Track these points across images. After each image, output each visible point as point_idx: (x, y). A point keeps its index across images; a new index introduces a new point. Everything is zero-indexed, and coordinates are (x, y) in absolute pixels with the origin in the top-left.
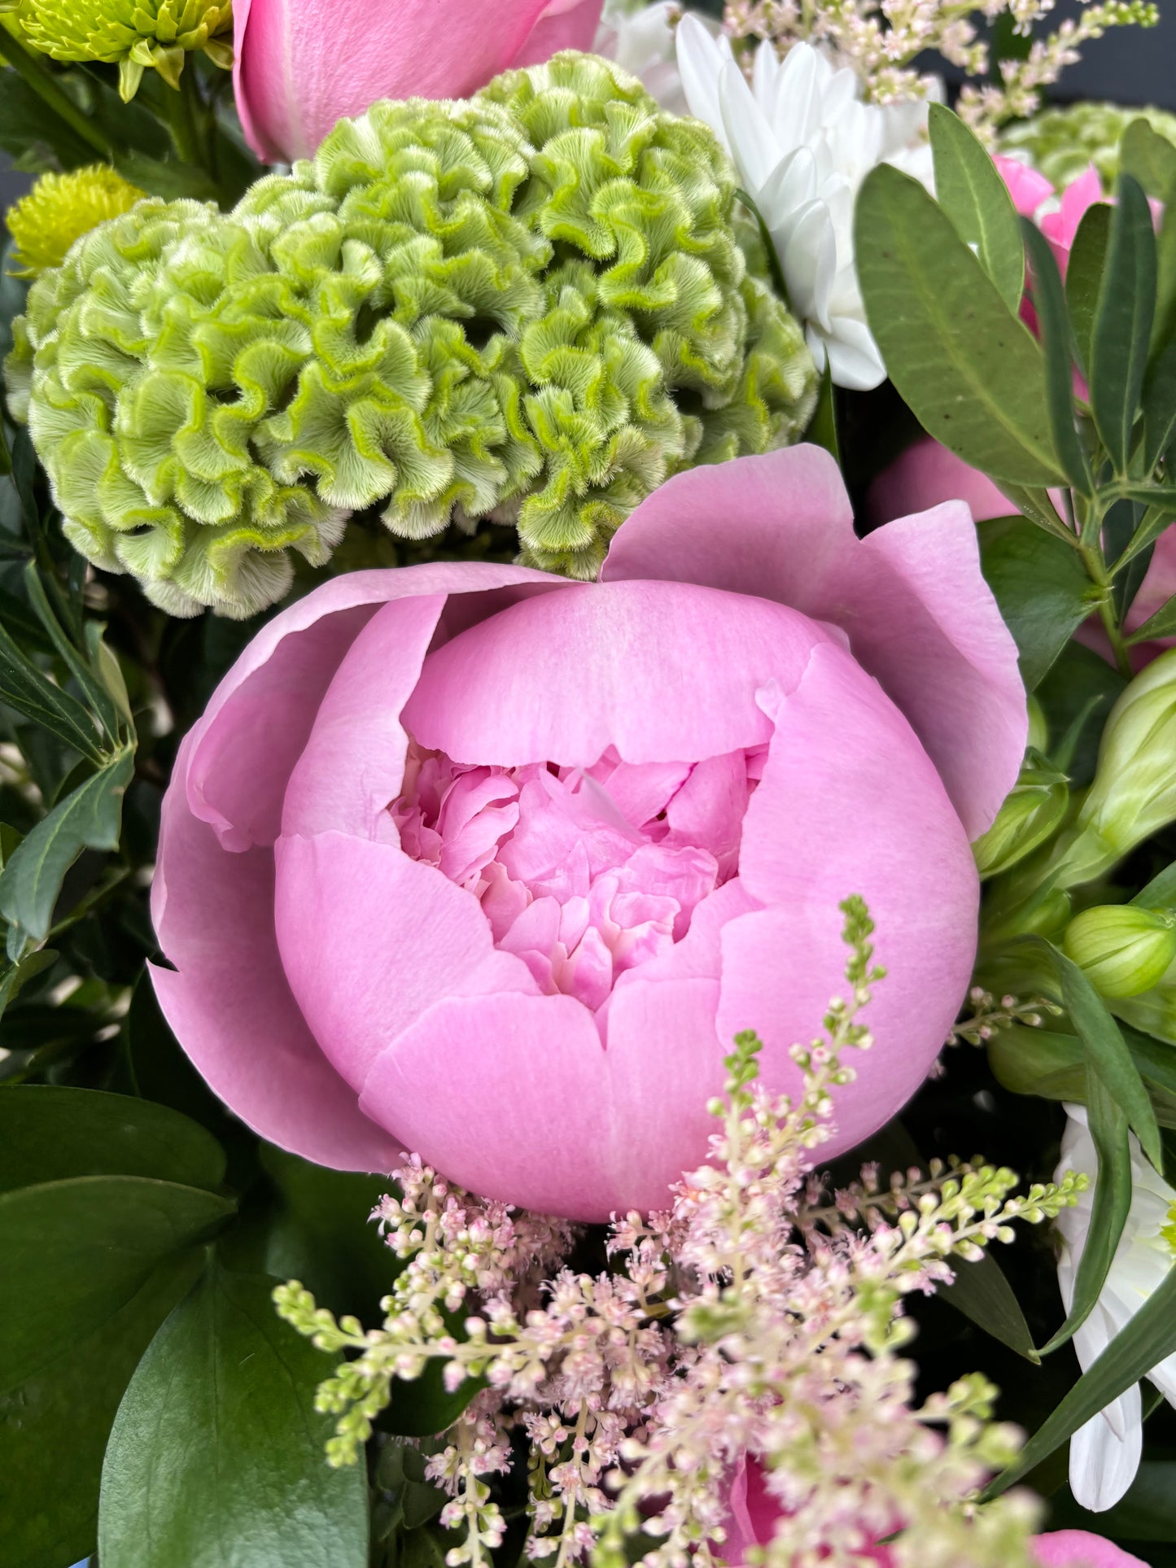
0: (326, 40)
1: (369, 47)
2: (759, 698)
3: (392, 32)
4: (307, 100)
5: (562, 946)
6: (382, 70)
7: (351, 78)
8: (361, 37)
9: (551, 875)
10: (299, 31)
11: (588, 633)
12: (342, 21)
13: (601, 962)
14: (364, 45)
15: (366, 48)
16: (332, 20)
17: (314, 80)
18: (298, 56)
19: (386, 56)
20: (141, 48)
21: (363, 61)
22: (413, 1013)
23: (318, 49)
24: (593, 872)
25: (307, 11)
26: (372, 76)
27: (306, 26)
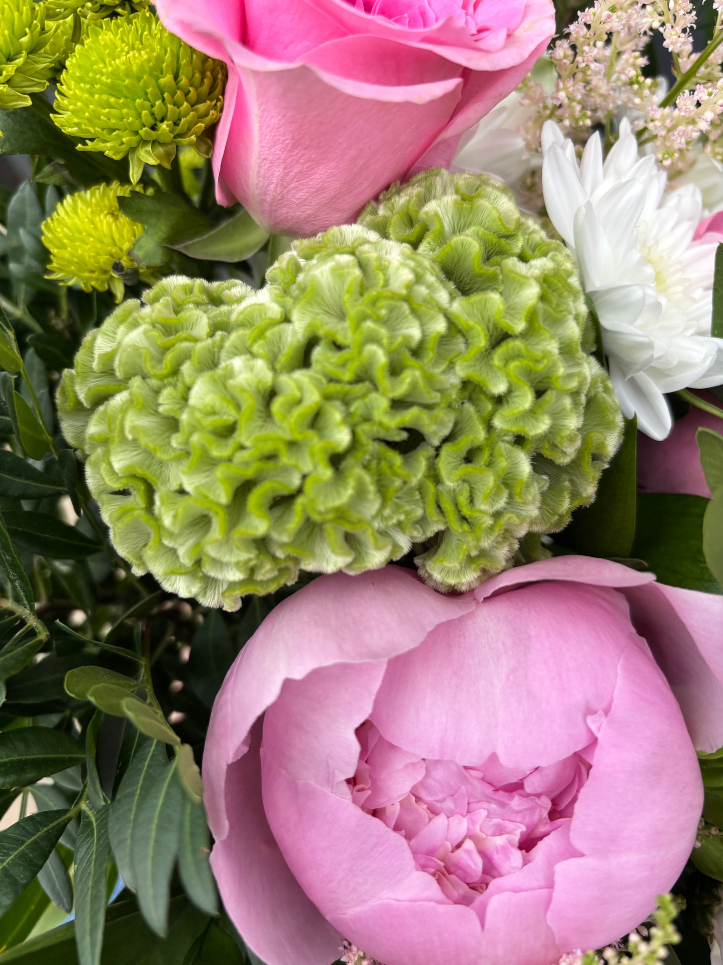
0: (285, 168)
1: (317, 176)
2: (589, 720)
3: (334, 169)
4: (265, 194)
5: (448, 844)
6: (324, 189)
7: (301, 190)
8: (311, 170)
9: (443, 801)
10: (264, 159)
11: (477, 661)
12: (298, 160)
13: (476, 864)
14: (312, 174)
15: (314, 176)
16: (290, 159)
17: (273, 186)
18: (262, 171)
19: (328, 182)
20: (146, 151)
21: (311, 183)
22: (363, 901)
23: (278, 172)
24: (470, 801)
25: (272, 150)
26: (316, 192)
27: (271, 158)
